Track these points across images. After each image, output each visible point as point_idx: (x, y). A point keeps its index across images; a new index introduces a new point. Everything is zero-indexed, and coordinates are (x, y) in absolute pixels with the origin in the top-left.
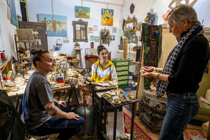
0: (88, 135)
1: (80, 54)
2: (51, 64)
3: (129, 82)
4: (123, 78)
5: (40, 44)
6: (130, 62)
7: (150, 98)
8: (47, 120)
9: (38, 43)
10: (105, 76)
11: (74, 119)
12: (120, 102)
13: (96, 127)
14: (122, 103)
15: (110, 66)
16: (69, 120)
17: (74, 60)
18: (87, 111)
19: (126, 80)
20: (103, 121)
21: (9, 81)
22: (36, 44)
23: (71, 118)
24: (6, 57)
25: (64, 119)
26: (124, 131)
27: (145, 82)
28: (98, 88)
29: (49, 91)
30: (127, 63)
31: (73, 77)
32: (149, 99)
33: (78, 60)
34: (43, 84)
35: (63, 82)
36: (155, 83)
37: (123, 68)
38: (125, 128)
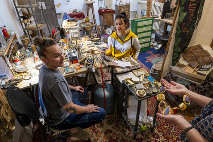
0: (108, 115)
1: (92, 8)
2: (58, 59)
3: (152, 44)
4: (144, 40)
5: (44, 8)
6: (154, 20)
7: (177, 76)
8: (67, 116)
9: (42, 7)
10: (126, 50)
11: (95, 112)
12: (145, 94)
13: (116, 107)
14: (147, 95)
15: (132, 37)
16: (90, 113)
17: (87, 23)
18: (107, 93)
19: (148, 42)
20: (124, 104)
21: (19, 63)
22: (40, 8)
23: (91, 112)
24: (9, 33)
25: (85, 114)
26: (146, 114)
27: (174, 56)
28: (119, 70)
29: (65, 91)
30: (150, 22)
31: (88, 52)
32: (176, 78)
33: (91, 23)
34: (56, 85)
35: (77, 62)
36: (185, 56)
37: (145, 29)
38: (148, 111)
